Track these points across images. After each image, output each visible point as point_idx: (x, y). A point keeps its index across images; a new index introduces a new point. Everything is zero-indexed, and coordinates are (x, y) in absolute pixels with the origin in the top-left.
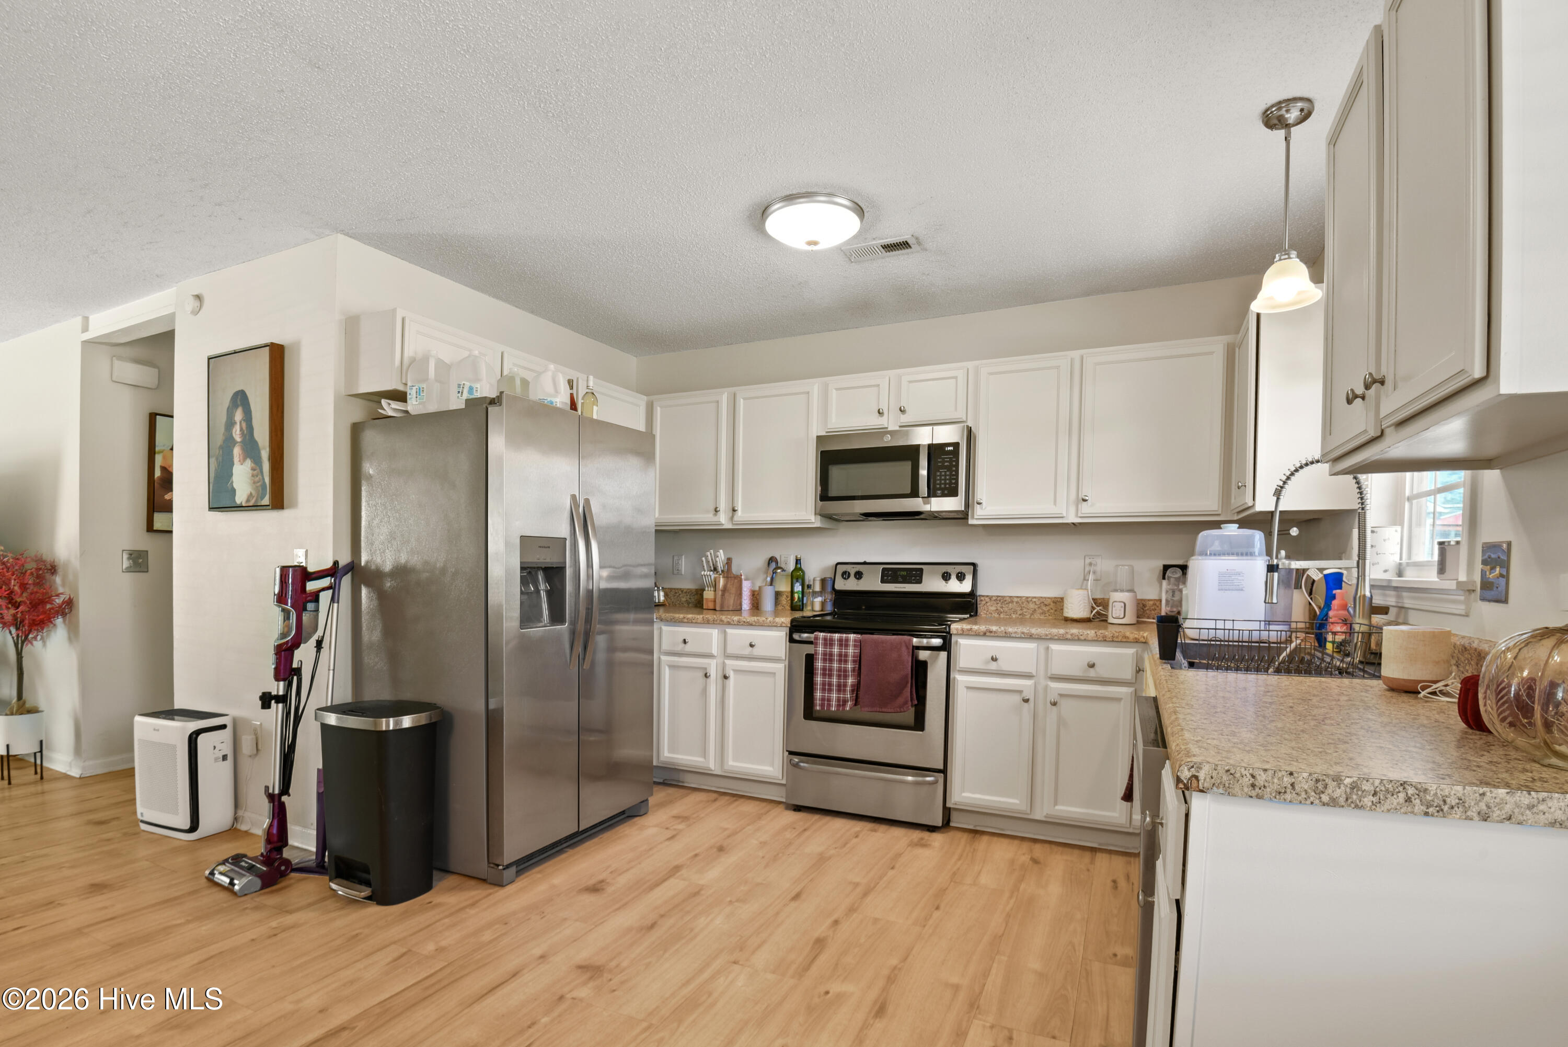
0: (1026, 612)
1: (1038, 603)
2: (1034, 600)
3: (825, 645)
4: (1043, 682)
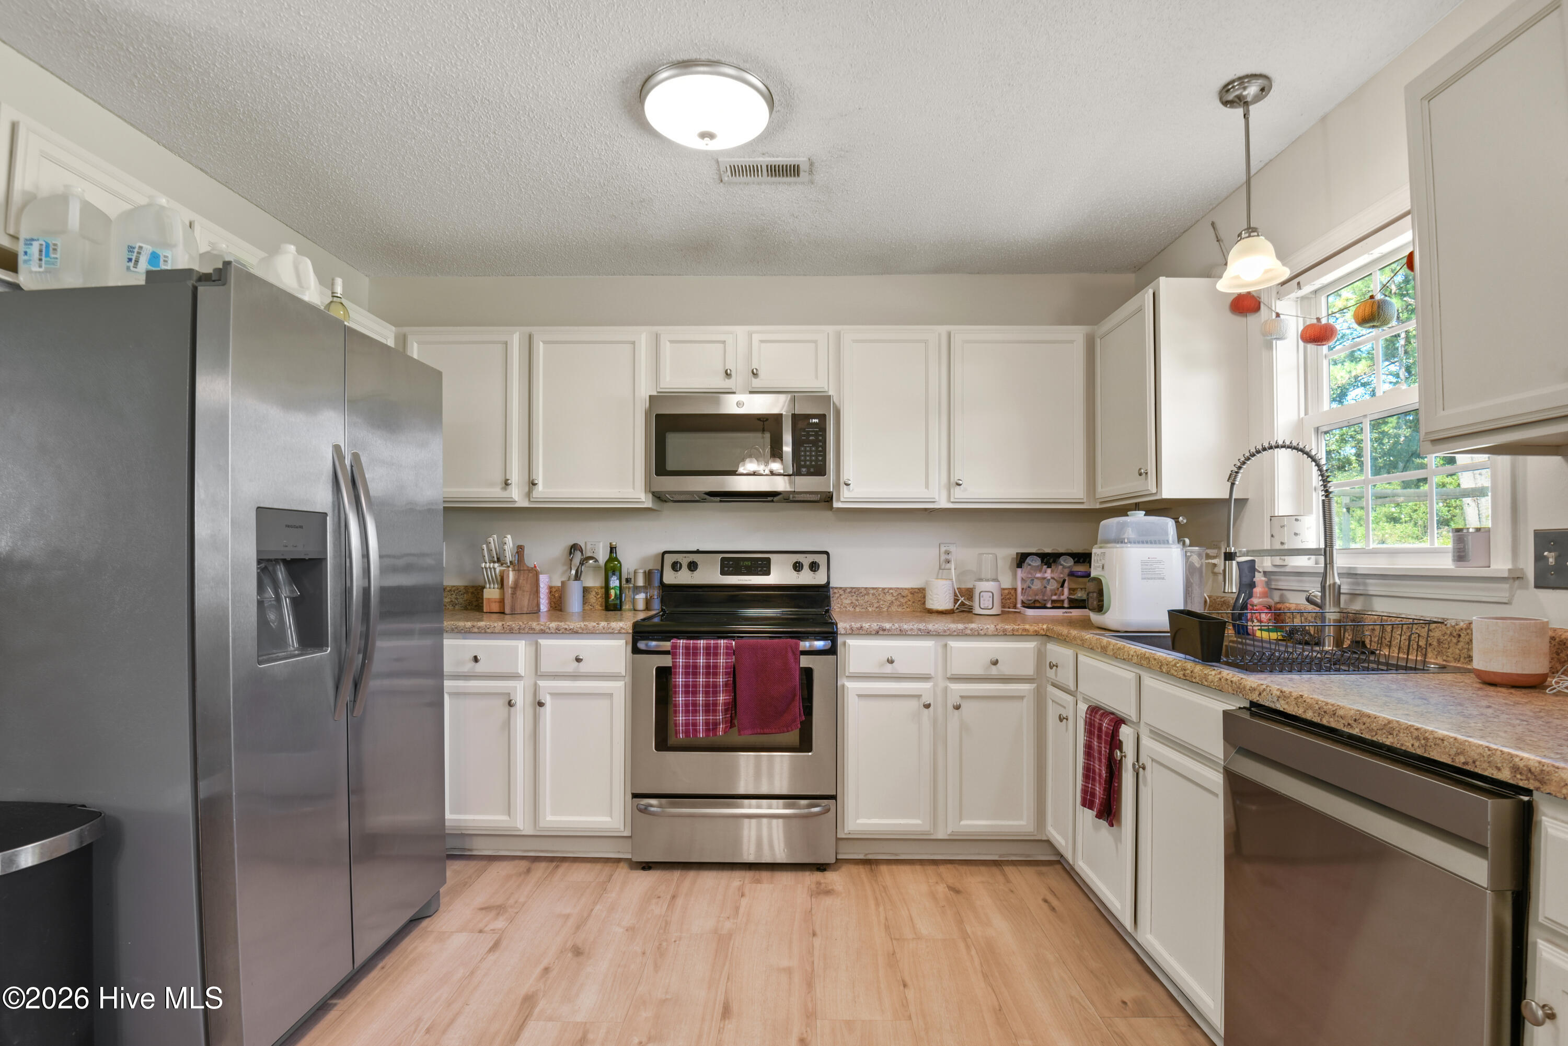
0: (883, 605)
1: (895, 595)
2: (891, 591)
3: (687, 655)
4: (942, 683)
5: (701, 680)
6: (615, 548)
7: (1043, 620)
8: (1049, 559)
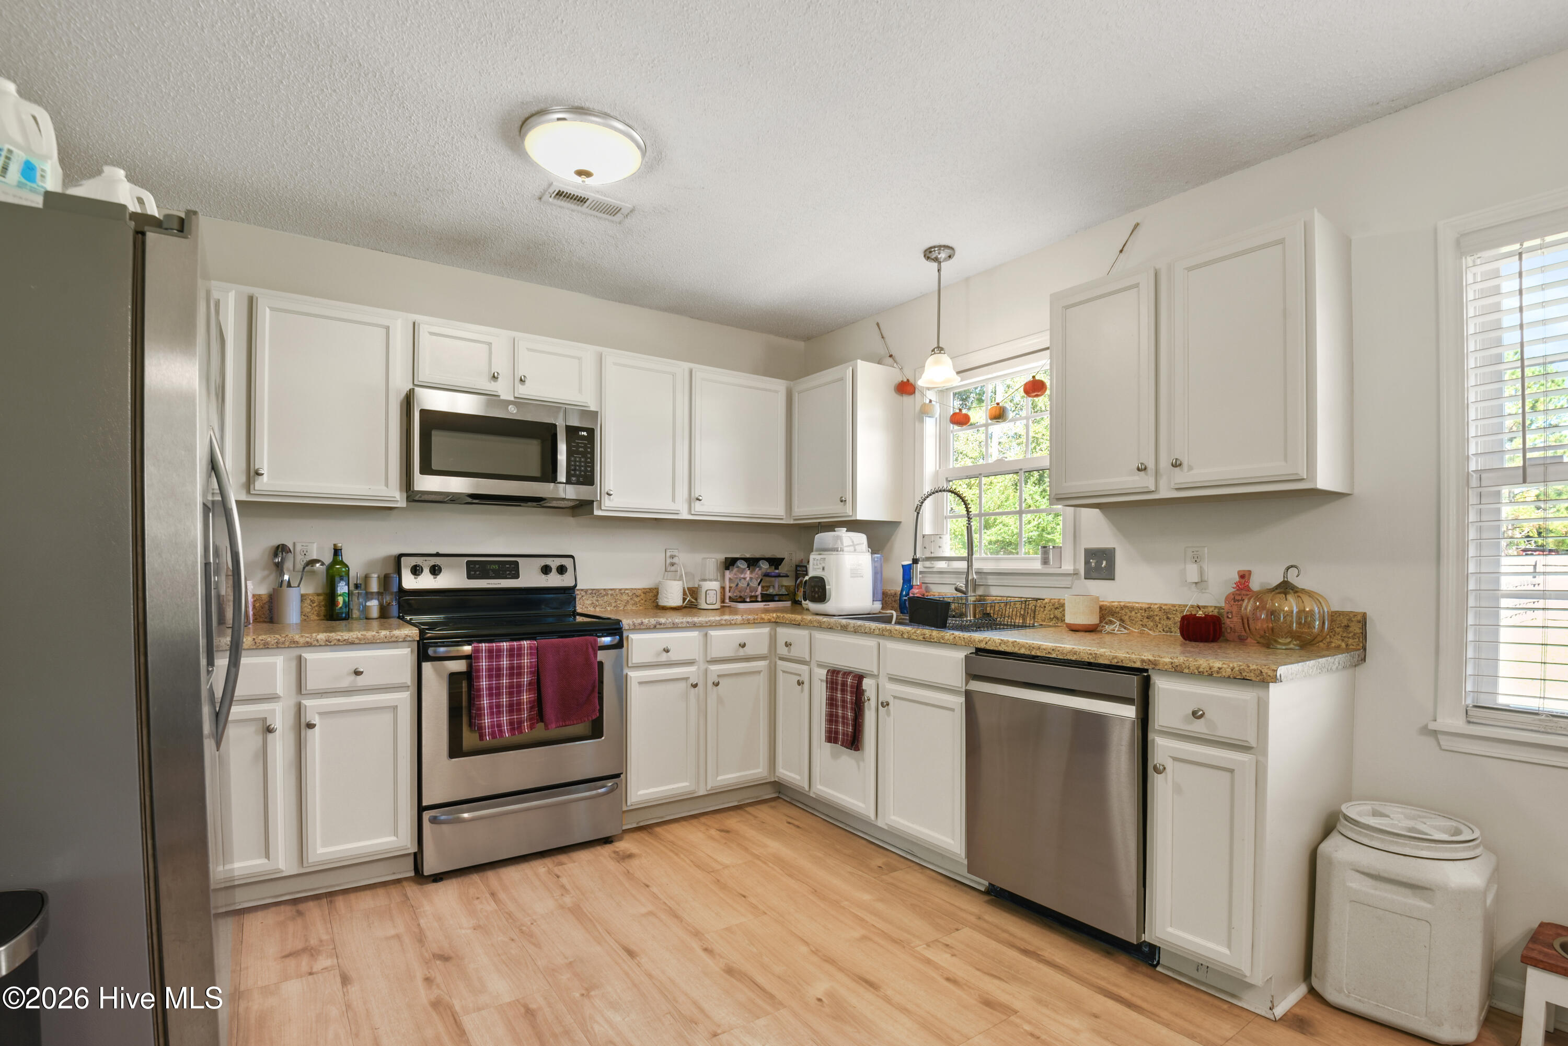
0: (620, 604)
1: (630, 594)
2: (627, 592)
3: (491, 657)
4: (703, 666)
5: (505, 681)
6: (341, 550)
8: (752, 562)
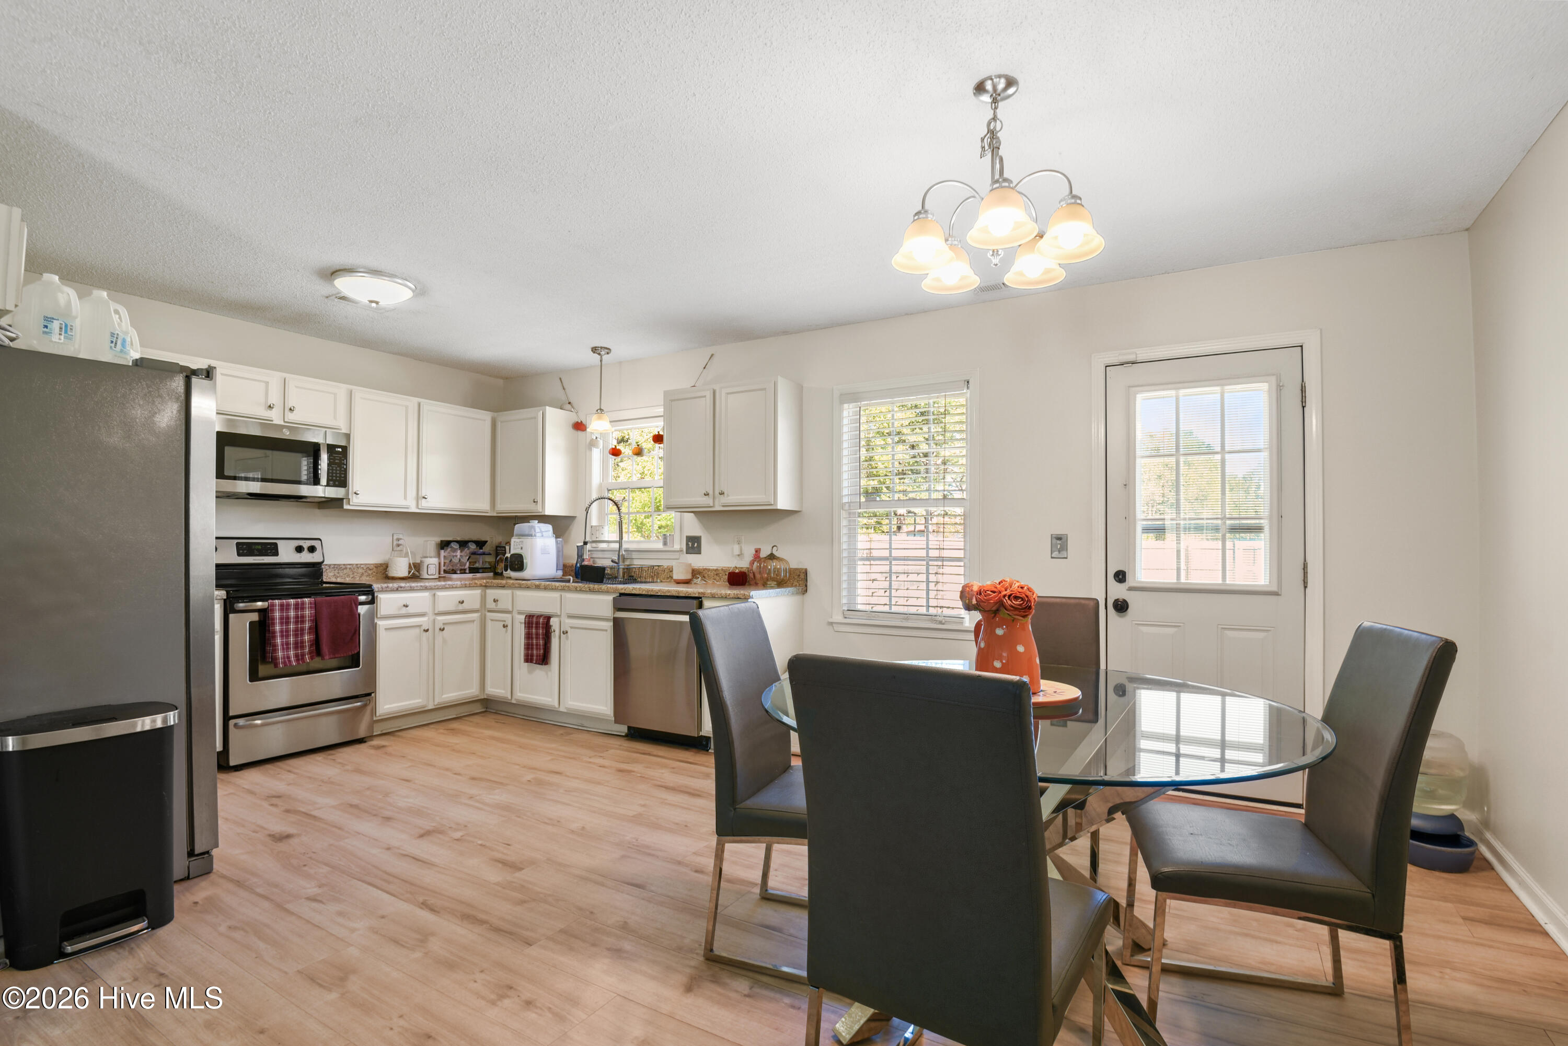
2: (363, 566)
3: (282, 610)
4: (432, 617)
5: (292, 626)
7: (465, 579)
8: (463, 544)
